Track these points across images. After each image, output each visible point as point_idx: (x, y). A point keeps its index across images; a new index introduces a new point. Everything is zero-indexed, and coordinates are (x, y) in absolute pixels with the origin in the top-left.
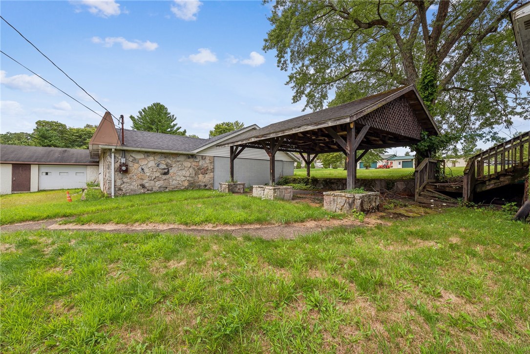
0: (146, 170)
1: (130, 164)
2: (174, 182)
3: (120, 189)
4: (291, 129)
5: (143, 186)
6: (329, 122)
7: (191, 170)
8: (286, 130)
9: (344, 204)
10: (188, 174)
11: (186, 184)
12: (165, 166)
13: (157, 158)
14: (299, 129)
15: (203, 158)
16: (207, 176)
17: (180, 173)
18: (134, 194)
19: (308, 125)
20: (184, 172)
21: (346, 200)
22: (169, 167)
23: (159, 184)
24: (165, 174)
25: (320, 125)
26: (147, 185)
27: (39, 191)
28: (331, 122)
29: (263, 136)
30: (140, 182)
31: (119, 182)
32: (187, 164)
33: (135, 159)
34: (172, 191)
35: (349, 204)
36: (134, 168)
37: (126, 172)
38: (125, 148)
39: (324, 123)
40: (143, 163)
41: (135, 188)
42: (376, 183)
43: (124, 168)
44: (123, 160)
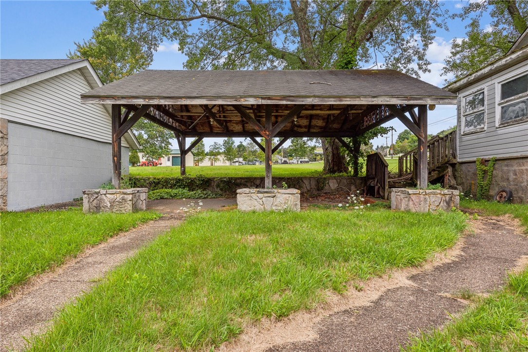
4: (359, 97)
6: (428, 99)
8: (346, 97)
9: (440, 203)
14: (375, 99)
19: (393, 96)
21: (442, 198)
25: (413, 100)
28: (431, 100)
29: (284, 98)
35: (447, 202)
39: (420, 99)
42: (305, 181)
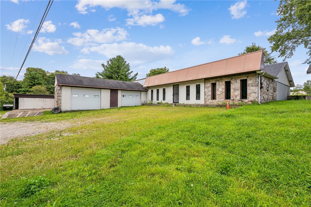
11: (272, 98)
15: (275, 82)
16: (275, 93)
17: (271, 91)
22: (269, 86)
24: (268, 91)
26: (264, 97)
32: (272, 85)
40: (264, 83)
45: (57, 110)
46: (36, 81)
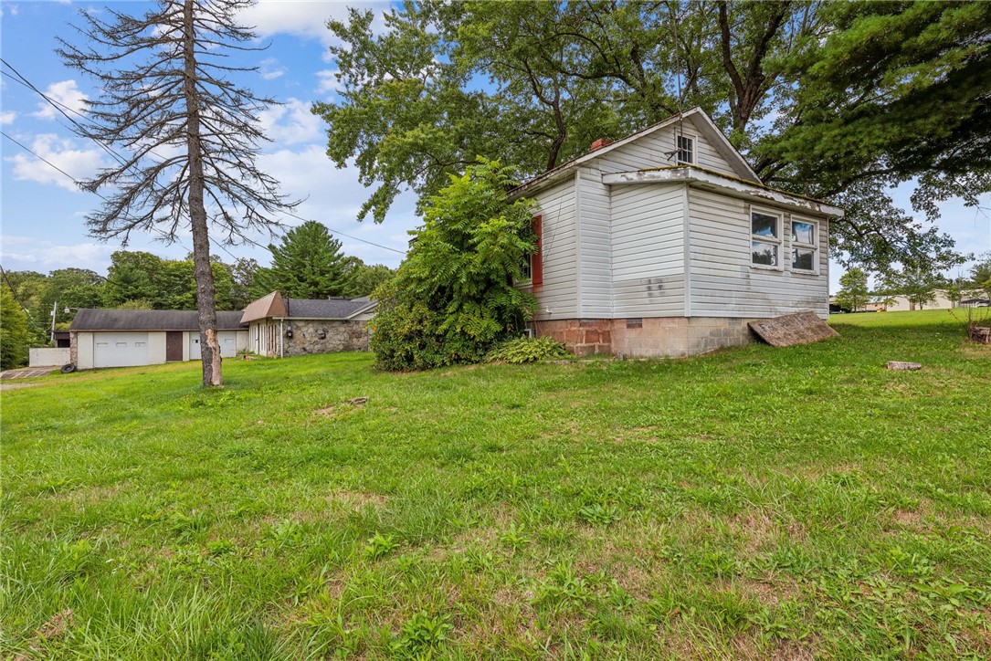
0: (307, 336)
1: (294, 331)
2: (331, 346)
3: (287, 352)
5: (304, 349)
7: (345, 334)
10: (342, 338)
11: (341, 347)
12: (322, 332)
13: (316, 324)
15: (357, 323)
16: (361, 340)
17: (335, 337)
18: (297, 354)
20: (339, 337)
22: (325, 332)
23: (317, 347)
24: (323, 338)
26: (307, 348)
27: (191, 360)
30: (302, 346)
31: (286, 346)
32: (342, 329)
33: (298, 327)
34: (329, 353)
36: (298, 334)
37: (291, 337)
38: (291, 318)
40: (305, 329)
41: (299, 351)
43: (290, 334)
44: (289, 328)
45: (71, 368)
46: (131, 289)
